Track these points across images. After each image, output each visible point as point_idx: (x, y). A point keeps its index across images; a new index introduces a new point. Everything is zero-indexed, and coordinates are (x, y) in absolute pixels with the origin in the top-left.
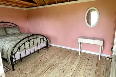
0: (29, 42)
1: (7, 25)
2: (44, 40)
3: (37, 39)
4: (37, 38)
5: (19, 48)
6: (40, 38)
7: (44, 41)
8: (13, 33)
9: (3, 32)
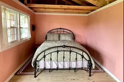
0: (58, 53)
1: (64, 31)
2: (83, 57)
3: (70, 53)
4: (71, 51)
5: (45, 57)
6: (77, 53)
7: (84, 59)
8: (65, 39)
9: (57, 37)
